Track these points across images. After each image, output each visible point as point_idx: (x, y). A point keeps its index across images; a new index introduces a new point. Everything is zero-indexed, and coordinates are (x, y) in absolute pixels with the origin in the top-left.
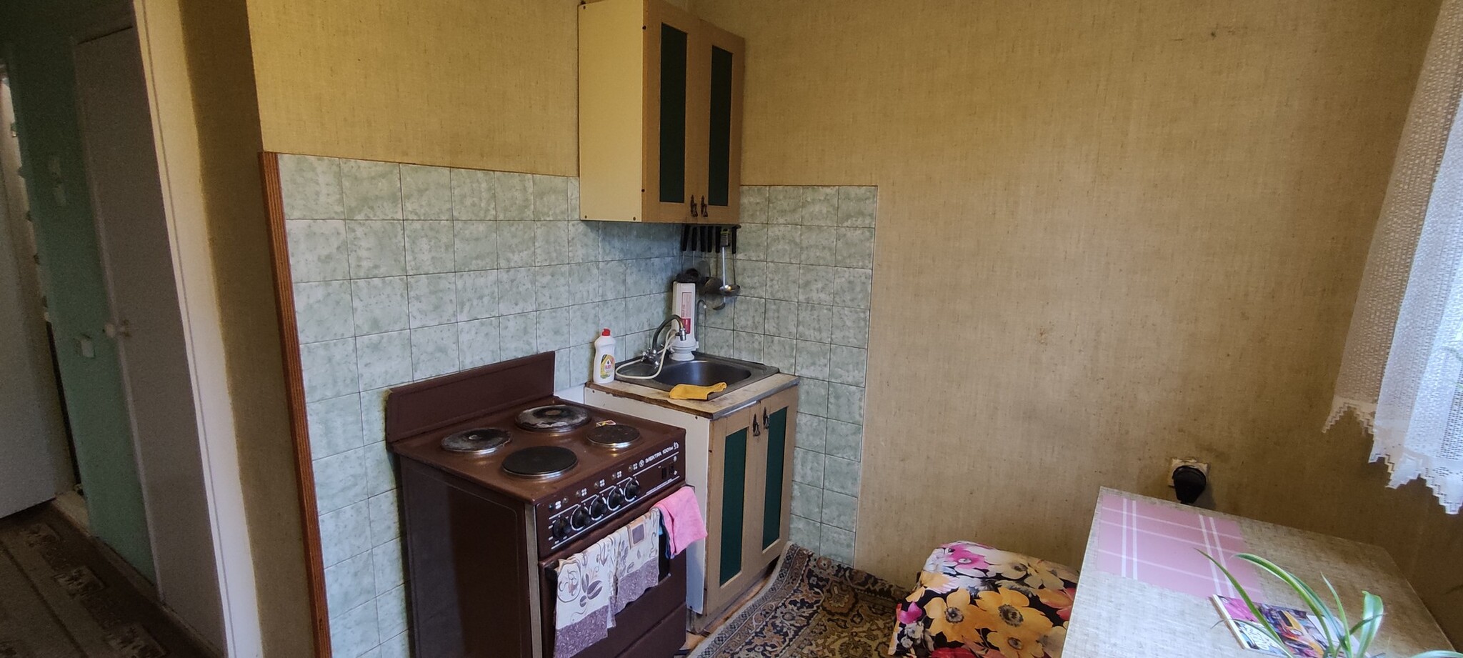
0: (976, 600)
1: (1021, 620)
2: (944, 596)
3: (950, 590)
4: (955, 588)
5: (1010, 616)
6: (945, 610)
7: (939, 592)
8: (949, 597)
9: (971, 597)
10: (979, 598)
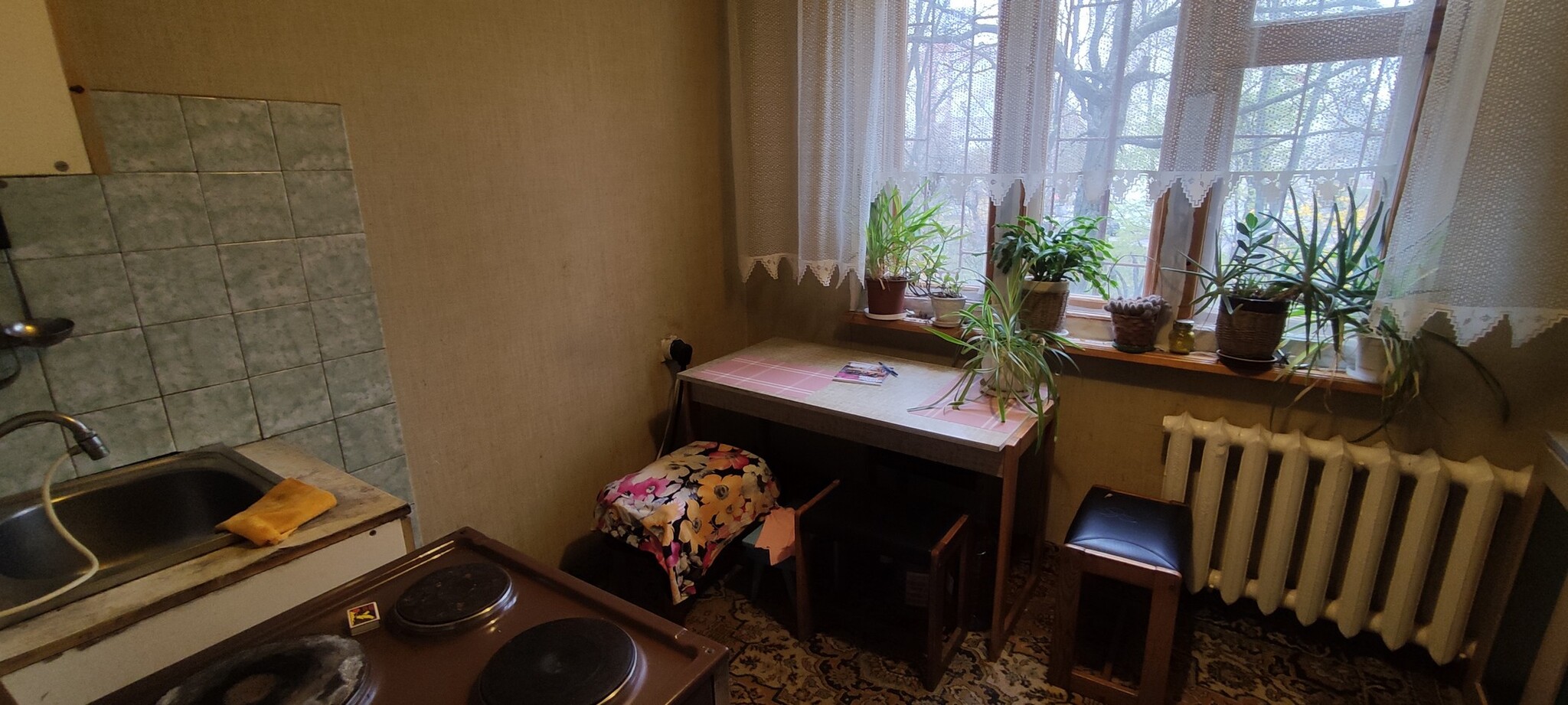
0: (701, 501)
1: (728, 489)
2: (685, 517)
3: (684, 510)
4: (685, 505)
5: (722, 492)
6: (692, 525)
7: (678, 517)
8: (688, 514)
9: (697, 501)
10: (701, 498)
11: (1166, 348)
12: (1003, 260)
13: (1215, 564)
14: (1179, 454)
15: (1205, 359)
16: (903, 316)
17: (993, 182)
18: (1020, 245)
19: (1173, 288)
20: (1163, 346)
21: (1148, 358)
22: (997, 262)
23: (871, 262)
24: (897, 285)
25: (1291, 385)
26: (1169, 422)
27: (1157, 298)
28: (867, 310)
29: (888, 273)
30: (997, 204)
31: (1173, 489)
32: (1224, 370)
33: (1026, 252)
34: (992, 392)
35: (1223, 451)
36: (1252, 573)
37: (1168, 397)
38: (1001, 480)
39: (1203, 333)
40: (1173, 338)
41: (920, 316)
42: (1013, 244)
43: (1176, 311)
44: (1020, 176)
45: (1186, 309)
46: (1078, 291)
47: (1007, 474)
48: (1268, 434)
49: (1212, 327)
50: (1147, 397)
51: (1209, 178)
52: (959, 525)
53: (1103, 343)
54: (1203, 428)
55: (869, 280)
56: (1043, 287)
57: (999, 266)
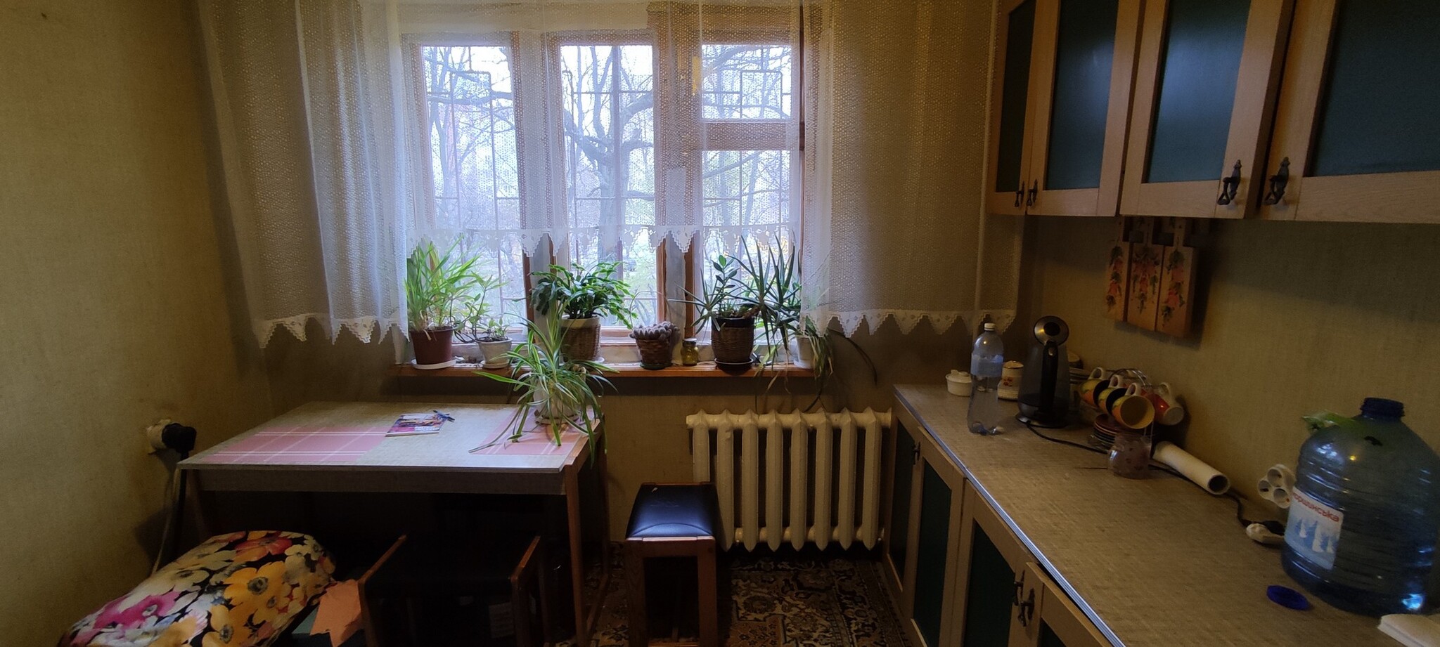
0: (231, 603)
1: (266, 580)
2: (209, 629)
3: (206, 620)
4: (206, 615)
5: (258, 586)
6: (219, 637)
7: (198, 632)
8: (213, 624)
9: (225, 605)
10: (230, 600)
11: (680, 362)
12: (541, 304)
13: (738, 524)
14: (701, 442)
15: (707, 367)
16: (453, 363)
17: (523, 237)
18: (554, 290)
19: (679, 315)
20: (678, 361)
21: (668, 372)
22: (535, 306)
23: (413, 315)
24: (443, 335)
25: (764, 377)
26: (691, 420)
27: (668, 323)
28: (414, 362)
29: (433, 323)
30: (530, 255)
31: (701, 474)
32: (721, 373)
33: (560, 295)
34: (546, 421)
35: (729, 435)
36: (762, 523)
37: (688, 400)
38: (565, 497)
39: (704, 347)
40: (684, 353)
41: (470, 361)
42: (548, 289)
43: (683, 332)
44: (547, 230)
45: (689, 331)
46: (607, 324)
47: (568, 491)
48: (756, 416)
49: (709, 342)
50: (672, 403)
51: (691, 230)
52: (533, 547)
53: (633, 365)
54: (714, 420)
55: (413, 333)
56: (578, 323)
57: (538, 309)
